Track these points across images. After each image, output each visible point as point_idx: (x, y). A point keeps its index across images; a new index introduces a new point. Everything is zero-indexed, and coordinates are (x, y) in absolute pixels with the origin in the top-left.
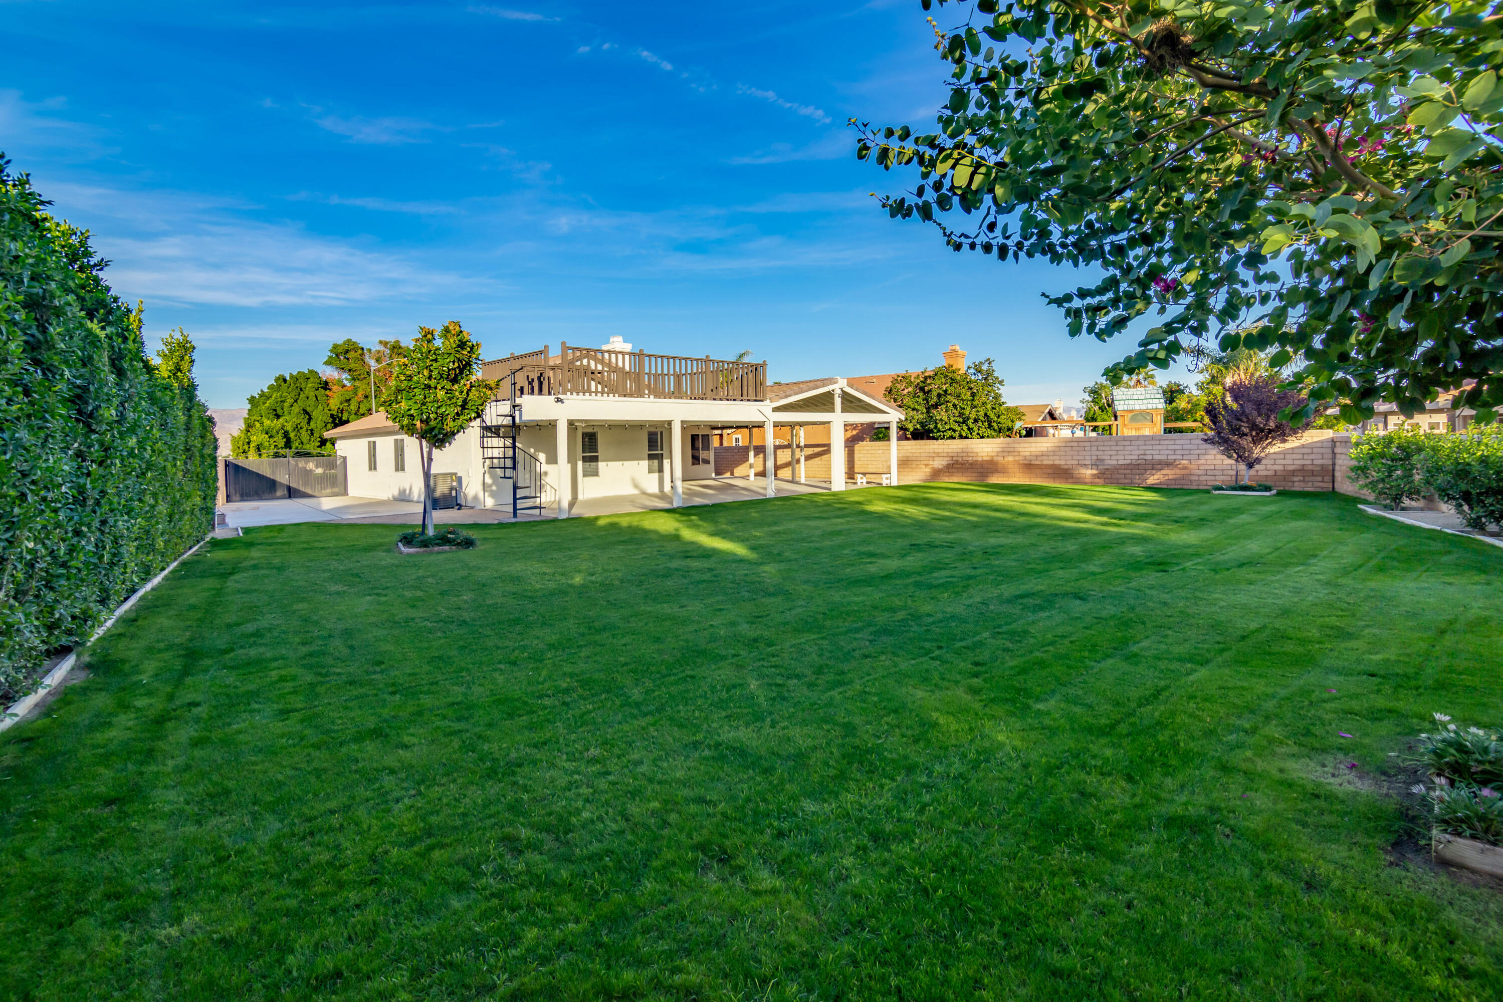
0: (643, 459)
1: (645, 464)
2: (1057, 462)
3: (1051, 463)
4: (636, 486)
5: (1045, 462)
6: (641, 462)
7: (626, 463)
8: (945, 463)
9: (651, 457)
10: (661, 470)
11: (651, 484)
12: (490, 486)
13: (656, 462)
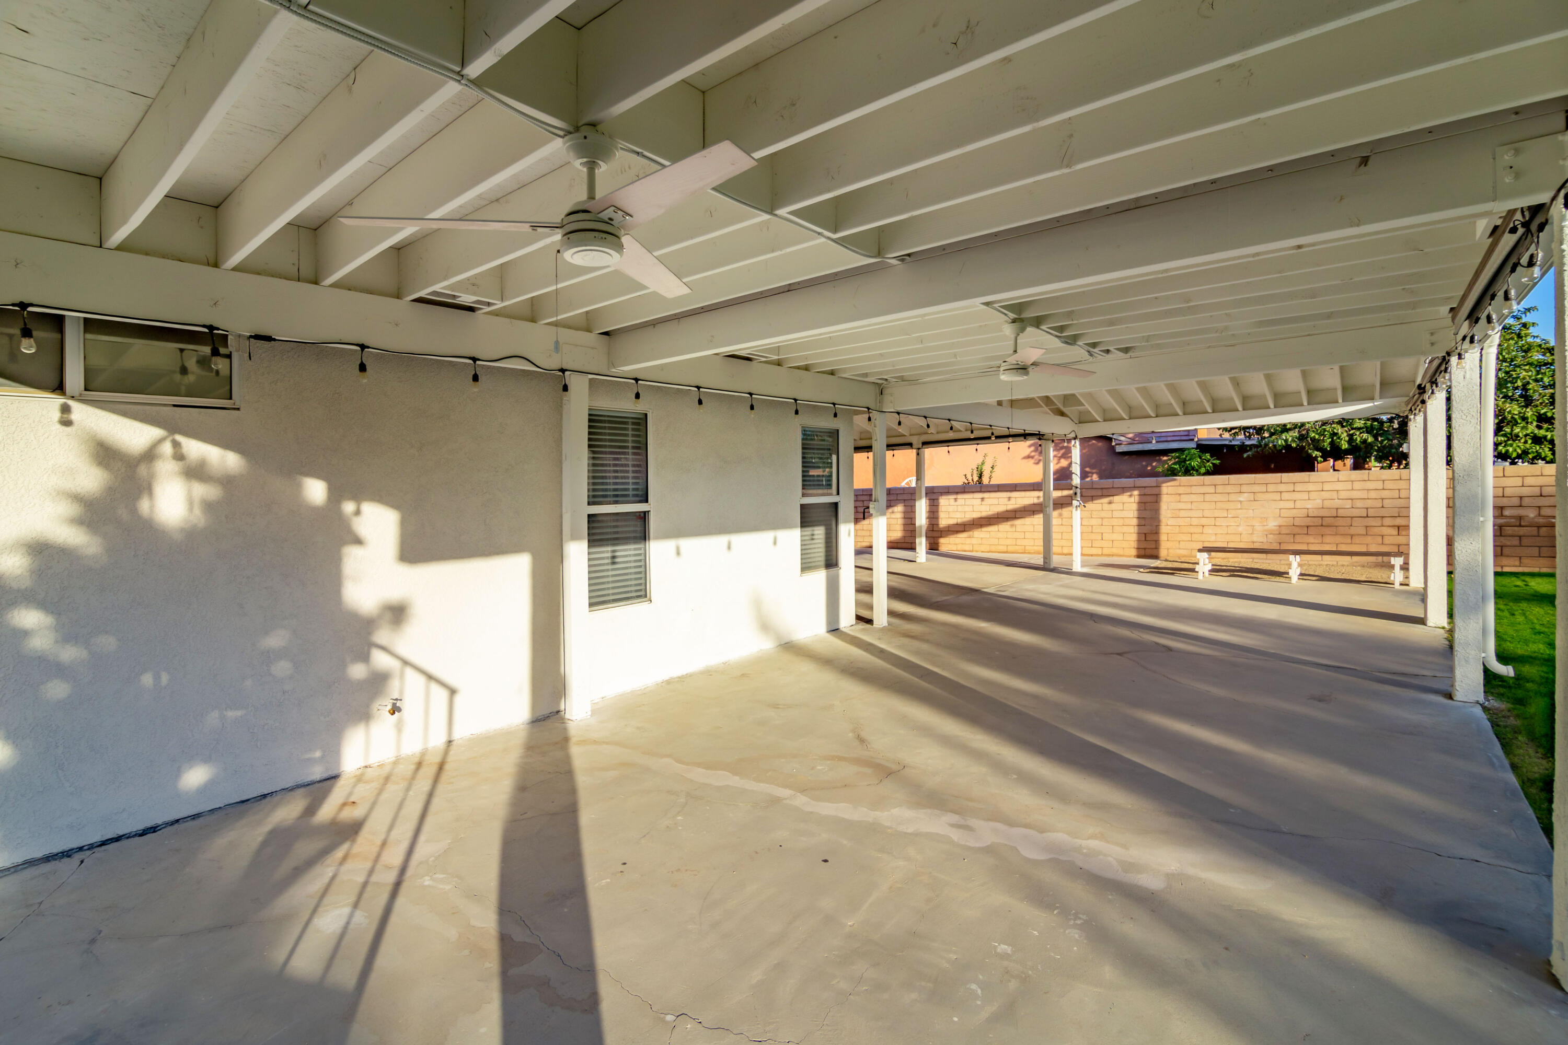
1: (793, 541)
4: (764, 623)
9: (804, 516)
10: (832, 558)
13: (820, 533)
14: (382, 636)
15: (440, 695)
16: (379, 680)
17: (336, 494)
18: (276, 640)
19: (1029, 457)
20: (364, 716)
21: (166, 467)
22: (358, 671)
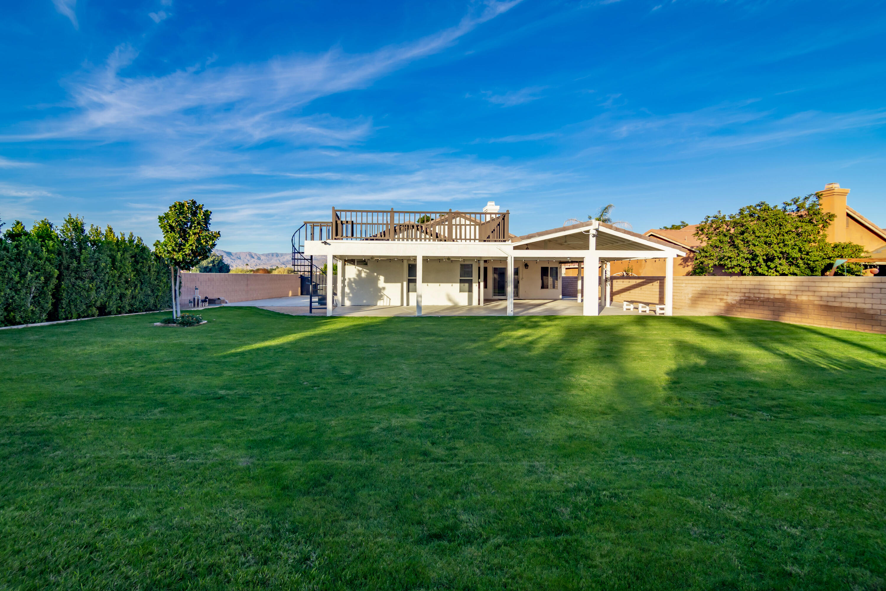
0: (455, 282)
1: (457, 286)
2: (859, 306)
3: (852, 305)
4: (450, 300)
5: (845, 305)
6: (454, 284)
7: (441, 284)
8: (738, 298)
9: (461, 281)
10: (470, 290)
11: (462, 299)
12: (349, 294)
13: (467, 285)
14: (382, 291)
15: (389, 299)
16: (382, 296)
17: (377, 275)
18: (371, 289)
19: (681, 264)
20: (380, 299)
21: (363, 272)
22: (380, 294)
